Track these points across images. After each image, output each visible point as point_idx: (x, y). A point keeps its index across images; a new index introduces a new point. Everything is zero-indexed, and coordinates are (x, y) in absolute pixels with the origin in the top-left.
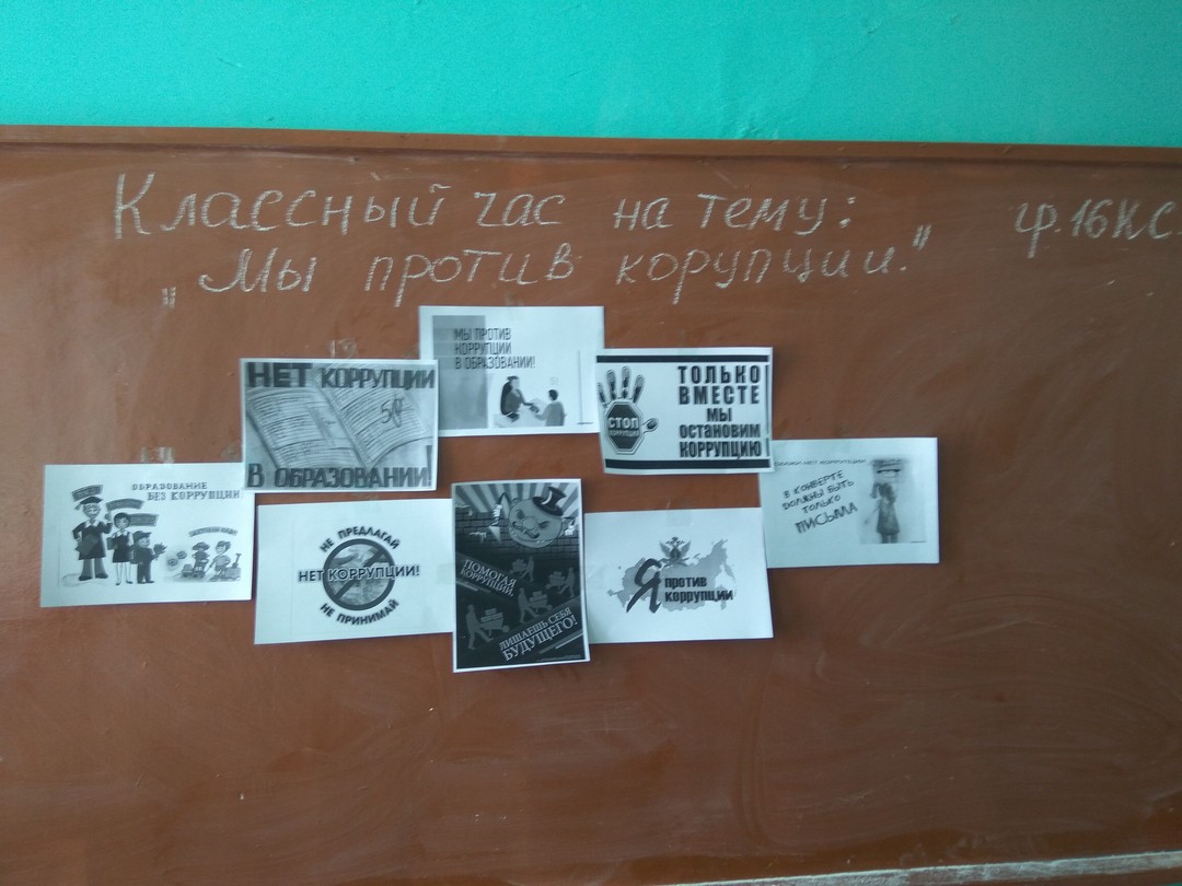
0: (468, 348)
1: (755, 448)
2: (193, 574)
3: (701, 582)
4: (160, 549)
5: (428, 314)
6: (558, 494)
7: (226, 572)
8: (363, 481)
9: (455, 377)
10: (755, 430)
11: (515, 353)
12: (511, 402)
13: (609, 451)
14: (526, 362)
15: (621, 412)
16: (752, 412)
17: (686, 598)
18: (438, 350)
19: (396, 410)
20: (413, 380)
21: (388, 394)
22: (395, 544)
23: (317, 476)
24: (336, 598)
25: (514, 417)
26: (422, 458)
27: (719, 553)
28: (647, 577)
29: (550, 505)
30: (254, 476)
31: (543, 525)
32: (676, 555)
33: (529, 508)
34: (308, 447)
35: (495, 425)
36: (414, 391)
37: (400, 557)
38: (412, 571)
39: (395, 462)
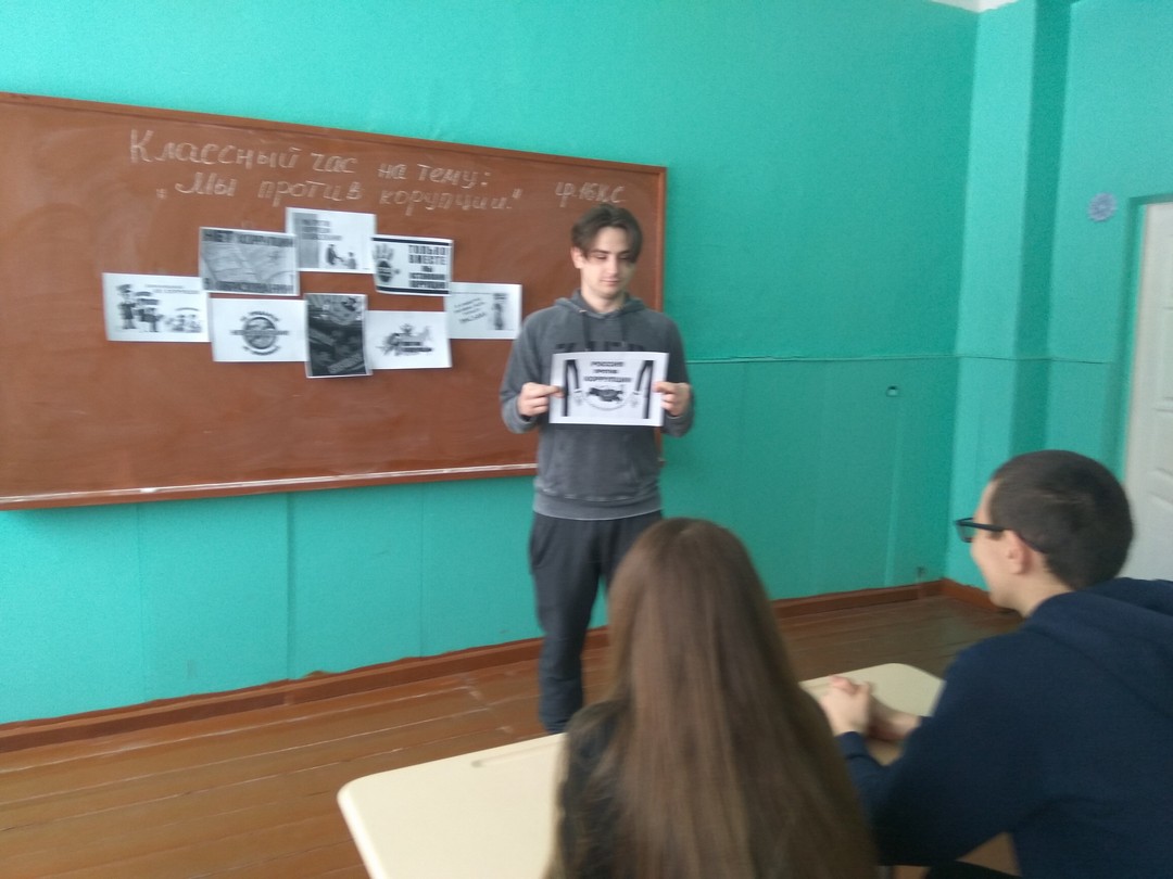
0: (310, 229)
1: (442, 285)
3: (418, 344)
4: (161, 317)
5: (291, 212)
6: (354, 301)
7: (196, 329)
8: (260, 290)
9: (305, 243)
10: (442, 277)
11: (334, 233)
12: (331, 257)
13: (379, 283)
14: (338, 238)
15: (384, 265)
16: (443, 268)
17: (412, 350)
18: (297, 230)
19: (275, 257)
20: (285, 243)
21: (272, 249)
22: (277, 320)
23: (237, 286)
24: (250, 342)
25: (333, 264)
26: (290, 280)
28: (395, 341)
29: (350, 306)
30: (208, 284)
31: (347, 315)
32: (408, 332)
33: (339, 306)
34: (233, 271)
36: (286, 249)
37: (280, 326)
38: (285, 333)
39: (276, 282)
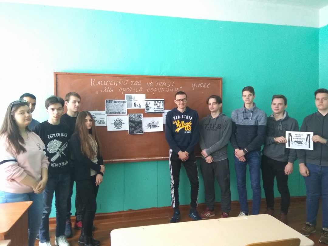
0: (130, 99)
1: (162, 111)
2: (100, 123)
3: (156, 125)
4: (96, 120)
5: (126, 95)
6: (140, 115)
7: (104, 123)
8: (118, 113)
9: (129, 102)
10: (162, 109)
11: (135, 99)
12: (135, 105)
13: (146, 111)
14: (137, 100)
15: (147, 106)
16: (162, 106)
17: (154, 127)
18: (127, 99)
19: (122, 106)
20: (124, 102)
21: (121, 104)
22: (122, 121)
23: (113, 113)
24: (116, 126)
25: (135, 107)
26: (125, 111)
27: (158, 122)
28: (150, 125)
29: (139, 117)
30: (106, 113)
32: (153, 122)
33: (137, 117)
34: (112, 110)
35: (133, 107)
36: (124, 103)
37: (123, 122)
38: (124, 123)
39: (122, 111)
